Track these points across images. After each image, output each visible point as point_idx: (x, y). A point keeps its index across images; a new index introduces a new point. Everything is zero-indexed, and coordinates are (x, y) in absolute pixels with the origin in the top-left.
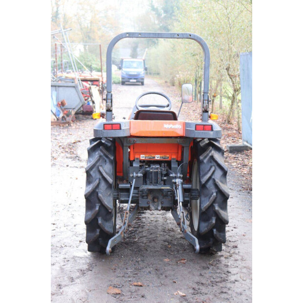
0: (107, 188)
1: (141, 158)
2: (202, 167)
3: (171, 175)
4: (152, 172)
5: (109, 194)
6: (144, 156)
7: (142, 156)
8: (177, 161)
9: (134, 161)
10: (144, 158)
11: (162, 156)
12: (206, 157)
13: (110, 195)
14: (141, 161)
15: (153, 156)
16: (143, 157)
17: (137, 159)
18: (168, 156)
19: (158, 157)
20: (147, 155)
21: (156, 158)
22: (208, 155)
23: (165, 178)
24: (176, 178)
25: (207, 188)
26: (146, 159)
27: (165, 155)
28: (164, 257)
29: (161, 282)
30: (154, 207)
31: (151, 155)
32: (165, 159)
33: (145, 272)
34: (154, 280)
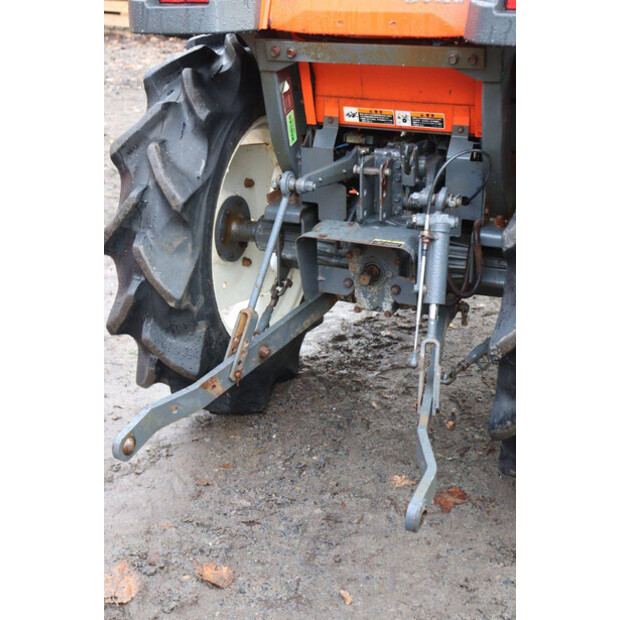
0: (168, 224)
1: (348, 119)
3: (416, 196)
4: (357, 175)
5: (177, 243)
6: (354, 110)
7: (347, 110)
8: (472, 138)
9: (320, 126)
10: (356, 120)
11: (418, 114)
13: (180, 249)
15: (387, 111)
16: (351, 115)
17: (331, 120)
18: (441, 116)
19: (403, 119)
20: (367, 110)
21: (399, 123)
26: (364, 122)
27: (430, 114)
28: (402, 466)
29: (298, 584)
30: (371, 300)
31: (379, 110)
32: (430, 126)
33: (284, 522)
34: (284, 564)
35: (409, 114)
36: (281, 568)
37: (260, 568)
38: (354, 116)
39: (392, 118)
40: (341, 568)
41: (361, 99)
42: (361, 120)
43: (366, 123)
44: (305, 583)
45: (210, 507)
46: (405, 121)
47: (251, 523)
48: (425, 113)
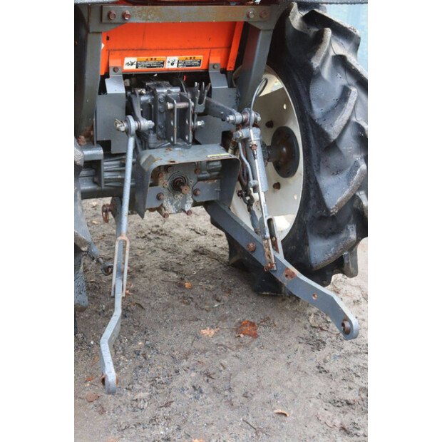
1: (126, 68)
2: (317, 90)
3: (231, 118)
4: (172, 110)
6: (134, 59)
7: (127, 60)
8: (224, 71)
9: (107, 75)
10: (134, 67)
11: (183, 57)
12: (324, 61)
14: (126, 76)
15: (159, 58)
16: (130, 63)
17: (115, 69)
18: (200, 57)
20: (143, 59)
21: (168, 66)
22: (327, 53)
23: (199, 123)
24: (244, 124)
25: (340, 151)
26: (140, 68)
27: (193, 57)
28: (196, 323)
29: (248, 423)
30: (176, 205)
31: (154, 57)
32: (191, 66)
33: (186, 392)
34: (223, 416)
35: (176, 58)
36: (225, 420)
37: (213, 427)
38: (132, 64)
39: (163, 63)
40: (254, 399)
41: (141, 50)
42: (137, 67)
43: (142, 69)
44: (250, 420)
45: (124, 411)
46: (172, 64)
47: (167, 405)
48: (188, 57)
